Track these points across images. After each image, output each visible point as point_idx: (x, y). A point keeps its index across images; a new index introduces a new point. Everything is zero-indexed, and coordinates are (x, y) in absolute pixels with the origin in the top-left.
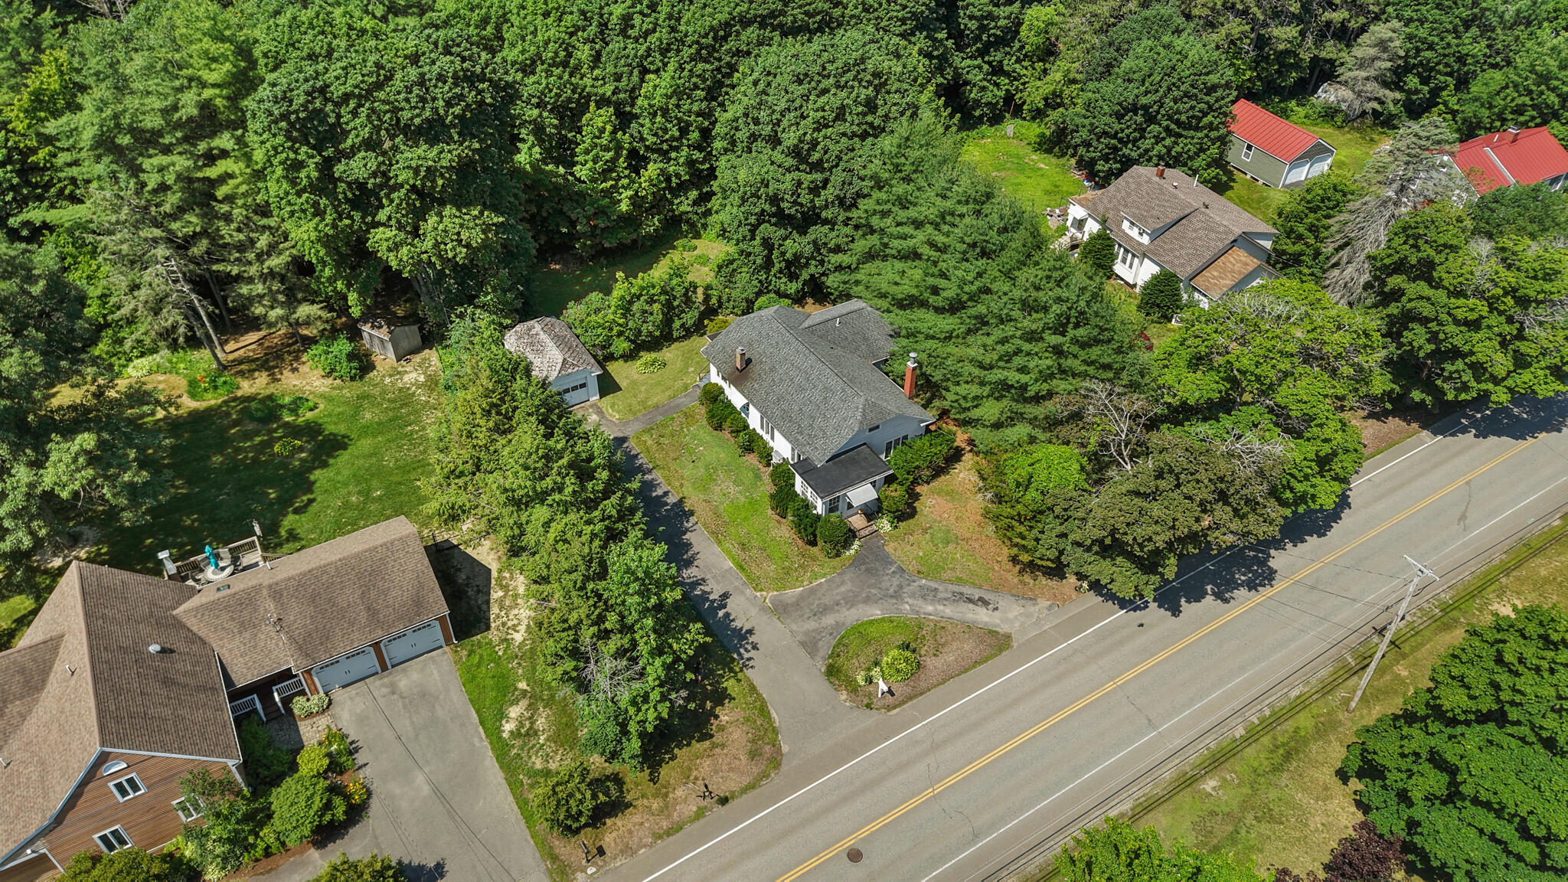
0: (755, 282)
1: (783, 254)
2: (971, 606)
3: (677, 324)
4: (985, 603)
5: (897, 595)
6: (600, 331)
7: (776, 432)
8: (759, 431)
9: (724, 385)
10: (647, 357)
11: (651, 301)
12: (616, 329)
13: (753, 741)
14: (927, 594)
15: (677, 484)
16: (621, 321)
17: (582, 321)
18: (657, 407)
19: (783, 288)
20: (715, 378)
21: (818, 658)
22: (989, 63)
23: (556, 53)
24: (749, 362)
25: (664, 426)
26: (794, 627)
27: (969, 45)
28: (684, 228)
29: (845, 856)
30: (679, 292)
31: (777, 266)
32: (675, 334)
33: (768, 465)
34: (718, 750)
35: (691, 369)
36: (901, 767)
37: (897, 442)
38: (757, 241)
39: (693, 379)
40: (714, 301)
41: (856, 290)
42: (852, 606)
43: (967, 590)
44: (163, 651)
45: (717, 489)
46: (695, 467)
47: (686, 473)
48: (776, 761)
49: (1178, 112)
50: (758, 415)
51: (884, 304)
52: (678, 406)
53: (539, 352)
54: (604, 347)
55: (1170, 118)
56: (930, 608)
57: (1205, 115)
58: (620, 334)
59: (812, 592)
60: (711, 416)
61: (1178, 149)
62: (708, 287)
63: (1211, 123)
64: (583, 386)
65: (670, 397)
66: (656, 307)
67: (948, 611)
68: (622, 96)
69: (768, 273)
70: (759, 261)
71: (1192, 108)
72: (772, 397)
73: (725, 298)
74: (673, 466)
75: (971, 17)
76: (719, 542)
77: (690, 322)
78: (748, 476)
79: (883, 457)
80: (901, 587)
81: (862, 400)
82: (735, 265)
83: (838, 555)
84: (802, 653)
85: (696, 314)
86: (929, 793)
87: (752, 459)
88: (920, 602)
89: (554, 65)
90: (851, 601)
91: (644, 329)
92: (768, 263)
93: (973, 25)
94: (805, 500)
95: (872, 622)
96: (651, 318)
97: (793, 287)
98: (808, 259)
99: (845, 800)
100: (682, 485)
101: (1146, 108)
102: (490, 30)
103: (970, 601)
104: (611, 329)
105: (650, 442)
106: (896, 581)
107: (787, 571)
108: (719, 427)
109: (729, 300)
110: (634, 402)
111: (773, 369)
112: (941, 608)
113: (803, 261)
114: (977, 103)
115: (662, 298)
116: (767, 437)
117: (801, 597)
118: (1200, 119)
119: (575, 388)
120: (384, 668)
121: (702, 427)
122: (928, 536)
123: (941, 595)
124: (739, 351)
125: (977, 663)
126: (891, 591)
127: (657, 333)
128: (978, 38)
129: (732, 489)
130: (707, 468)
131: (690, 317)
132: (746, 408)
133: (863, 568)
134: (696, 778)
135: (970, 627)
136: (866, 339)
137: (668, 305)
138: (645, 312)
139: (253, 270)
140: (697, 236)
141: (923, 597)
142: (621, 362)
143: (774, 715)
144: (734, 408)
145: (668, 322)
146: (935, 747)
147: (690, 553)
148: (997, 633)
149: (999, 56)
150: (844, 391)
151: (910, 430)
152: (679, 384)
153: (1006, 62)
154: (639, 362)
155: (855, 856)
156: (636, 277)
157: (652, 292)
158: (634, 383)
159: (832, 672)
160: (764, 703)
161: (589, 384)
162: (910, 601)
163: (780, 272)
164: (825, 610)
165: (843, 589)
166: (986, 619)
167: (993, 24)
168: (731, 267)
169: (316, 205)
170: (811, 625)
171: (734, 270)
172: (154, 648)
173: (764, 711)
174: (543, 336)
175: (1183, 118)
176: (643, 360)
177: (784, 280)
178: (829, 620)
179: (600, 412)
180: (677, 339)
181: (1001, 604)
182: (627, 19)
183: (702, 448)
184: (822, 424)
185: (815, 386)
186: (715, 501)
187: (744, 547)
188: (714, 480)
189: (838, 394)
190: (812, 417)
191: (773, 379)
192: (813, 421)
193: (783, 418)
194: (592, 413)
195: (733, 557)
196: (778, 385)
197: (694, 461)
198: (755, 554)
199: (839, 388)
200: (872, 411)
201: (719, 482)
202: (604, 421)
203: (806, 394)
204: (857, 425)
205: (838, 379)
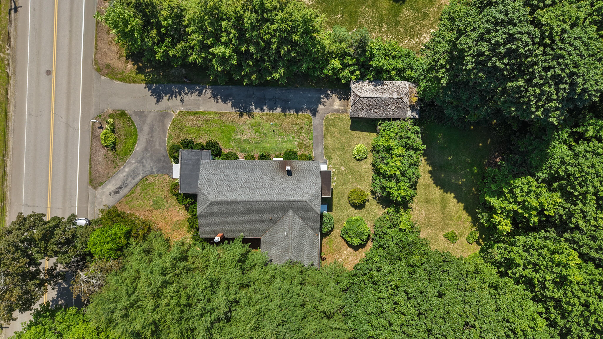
2: (118, 186)
4: (116, 193)
5: (140, 162)
13: (113, 69)
14: (133, 174)
18: (324, 137)
21: (132, 113)
25: (308, 133)
26: (152, 114)
29: (50, 70)
34: (118, 56)
36: (68, 110)
39: (333, 163)
42: (147, 141)
43: (125, 191)
45: (249, 131)
46: (269, 130)
48: (99, 71)
52: (316, 146)
56: (127, 170)
59: (164, 132)
65: (326, 146)
67: (121, 176)
76: (216, 113)
80: (144, 166)
84: (139, 109)
86: (53, 110)
88: (132, 168)
90: (150, 142)
95: (135, 142)
99: (69, 83)
100: (263, 119)
103: (120, 188)
106: (148, 166)
107: (181, 129)
110: (336, 130)
111: (272, 179)
112: (125, 174)
117: (164, 126)
122: (163, 197)
123: (130, 179)
125: (91, 167)
126: (144, 161)
129: (244, 137)
130: (265, 134)
133: (163, 159)
134: (111, 42)
135: (108, 177)
141: (133, 171)
143: (119, 83)
146: (68, 125)
147: (220, 100)
148: (100, 185)
152: (335, 156)
155: (49, 73)
158: (351, 137)
159: (123, 114)
160: (127, 82)
162: (135, 165)
164: (151, 131)
165: (157, 143)
166: (108, 187)
170: (149, 121)
173: (122, 80)
178: (146, 128)
181: (111, 198)
183: (280, 139)
184: (219, 177)
185: (241, 187)
186: (242, 126)
187: (207, 121)
188: (256, 133)
189: (226, 193)
190: (227, 176)
191: (266, 176)
192: (225, 175)
193: (241, 166)
194: (340, 108)
195: (204, 113)
196: (261, 176)
197: (274, 131)
198: (200, 122)
199: (228, 195)
200: (203, 199)
201: (252, 134)
202: (330, 110)
203: (242, 182)
204: (200, 187)
205: (233, 198)
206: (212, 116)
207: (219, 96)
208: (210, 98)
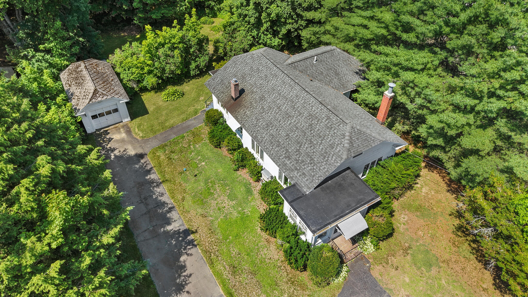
0: (249, 37)
1: (269, 15)
3: (193, 65)
6: (134, 70)
7: (265, 154)
8: (250, 150)
9: (224, 111)
10: (171, 89)
11: (173, 48)
12: (146, 69)
15: (180, 197)
16: (149, 62)
17: (121, 63)
18: (172, 128)
19: (269, 42)
20: (217, 106)
24: (242, 92)
25: (176, 143)
28: (207, 11)
30: (194, 41)
31: (265, 26)
32: (192, 73)
33: (258, 180)
35: (202, 98)
37: (373, 163)
38: (252, 6)
39: (201, 107)
40: (221, 51)
41: (325, 38)
45: (213, 203)
46: (196, 181)
47: (188, 187)
50: (250, 138)
51: (350, 46)
52: (188, 127)
53: (79, 84)
54: (139, 82)
58: (150, 72)
60: (212, 136)
62: (217, 42)
64: (116, 110)
65: (183, 120)
66: (177, 52)
69: (258, 30)
70: (252, 20)
72: (262, 123)
73: (228, 48)
74: (179, 180)
76: (212, 263)
77: (203, 64)
78: (240, 191)
79: (360, 176)
81: (348, 128)
82: (235, 26)
85: (207, 58)
87: (244, 174)
91: (167, 68)
92: (258, 24)
94: (294, 227)
96: (171, 60)
97: (276, 41)
98: (286, 19)
100: (183, 199)
104: (142, 69)
105: (163, 157)
108: (218, 145)
109: (231, 50)
110: (155, 123)
111: (262, 98)
113: (283, 20)
115: (181, 46)
116: (257, 156)
119: (109, 113)
121: (205, 144)
124: (233, 82)
127: (179, 72)
129: (227, 203)
130: (206, 182)
131: (202, 61)
132: (240, 130)
136: (337, 74)
137: (186, 50)
138: (167, 56)
140: (215, 16)
142: (153, 93)
144: (230, 130)
145: (186, 63)
150: (328, 118)
151: (385, 153)
152: (191, 109)
154: (164, 93)
156: (161, 30)
157: (173, 41)
158: (158, 109)
161: (120, 109)
163: (267, 30)
168: (233, 27)
171: (235, 29)
174: (85, 72)
176: (167, 92)
177: (269, 36)
179: (129, 132)
180: (195, 77)
183: (203, 163)
184: (309, 149)
185: (300, 114)
186: (211, 216)
187: (234, 269)
188: (212, 194)
189: (323, 121)
190: (299, 143)
191: (262, 107)
192: (300, 147)
193: (272, 143)
194: (122, 132)
195: (224, 284)
196: (267, 112)
197: (196, 176)
198: (245, 279)
199: (323, 116)
200: (358, 139)
201: (216, 196)
202: (130, 139)
203: (292, 121)
204: (345, 153)
205: (322, 108)
206: (219, 267)
207: (178, 281)
208: (188, 292)
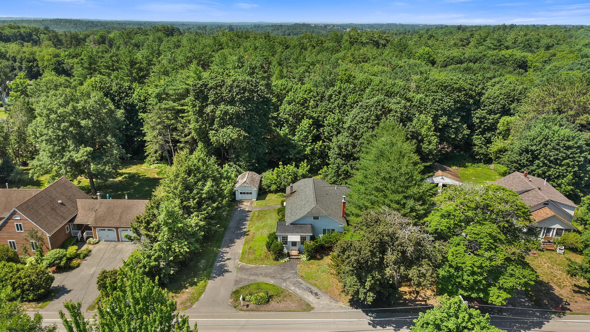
2: (310, 294)
4: (316, 294)
5: (285, 280)
13: (188, 300)
14: (297, 284)
21: (235, 286)
22: (485, 138)
23: (300, 100)
24: (295, 191)
26: (239, 275)
27: (477, 130)
36: (223, 328)
37: (329, 230)
42: (265, 277)
43: (314, 288)
44: (62, 204)
49: (549, 155)
55: (545, 158)
56: (293, 288)
57: (564, 159)
59: (257, 268)
60: (278, 210)
61: (550, 173)
63: (568, 164)
64: (251, 193)
65: (276, 205)
67: (299, 291)
68: (320, 118)
71: (557, 155)
72: (292, 202)
75: (477, 118)
76: (244, 245)
80: (289, 278)
83: (277, 260)
84: (233, 283)
88: (291, 285)
89: (298, 103)
90: (266, 275)
93: (478, 121)
95: (266, 284)
100: (252, 227)
101: (533, 151)
102: (284, 92)
103: (311, 292)
106: (290, 276)
107: (255, 259)
110: (265, 203)
111: (299, 194)
112: (297, 289)
114: (478, 154)
117: (251, 268)
118: (562, 161)
119: (247, 193)
120: (119, 241)
121: (276, 214)
122: (318, 267)
123: (301, 286)
125: (290, 311)
126: (285, 278)
128: (480, 127)
133: (282, 267)
135: (301, 300)
139: (182, 140)
141: (294, 284)
142: (274, 194)
146: (242, 328)
147: (232, 244)
148: (310, 305)
149: (489, 135)
151: (335, 227)
153: (492, 138)
158: (270, 199)
159: (236, 292)
160: (204, 291)
161: (253, 193)
162: (288, 283)
164: (256, 275)
165: (268, 271)
166: (311, 300)
167: (486, 121)
169: (197, 119)
170: (245, 277)
172: (60, 201)
173: (200, 294)
174: (247, 175)
175: (552, 158)
178: (253, 278)
179: (252, 203)
181: (322, 298)
182: (331, 96)
194: (249, 203)
197: (262, 222)
201: (264, 229)
